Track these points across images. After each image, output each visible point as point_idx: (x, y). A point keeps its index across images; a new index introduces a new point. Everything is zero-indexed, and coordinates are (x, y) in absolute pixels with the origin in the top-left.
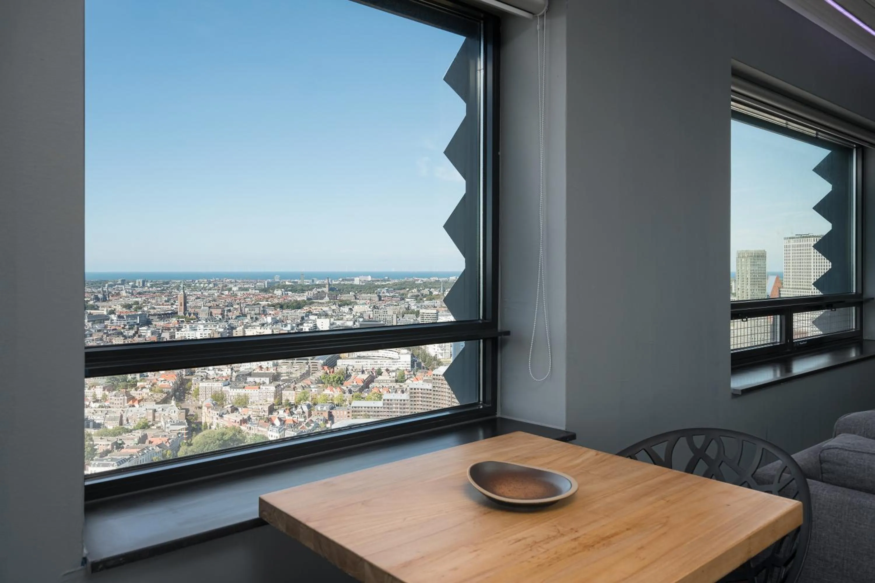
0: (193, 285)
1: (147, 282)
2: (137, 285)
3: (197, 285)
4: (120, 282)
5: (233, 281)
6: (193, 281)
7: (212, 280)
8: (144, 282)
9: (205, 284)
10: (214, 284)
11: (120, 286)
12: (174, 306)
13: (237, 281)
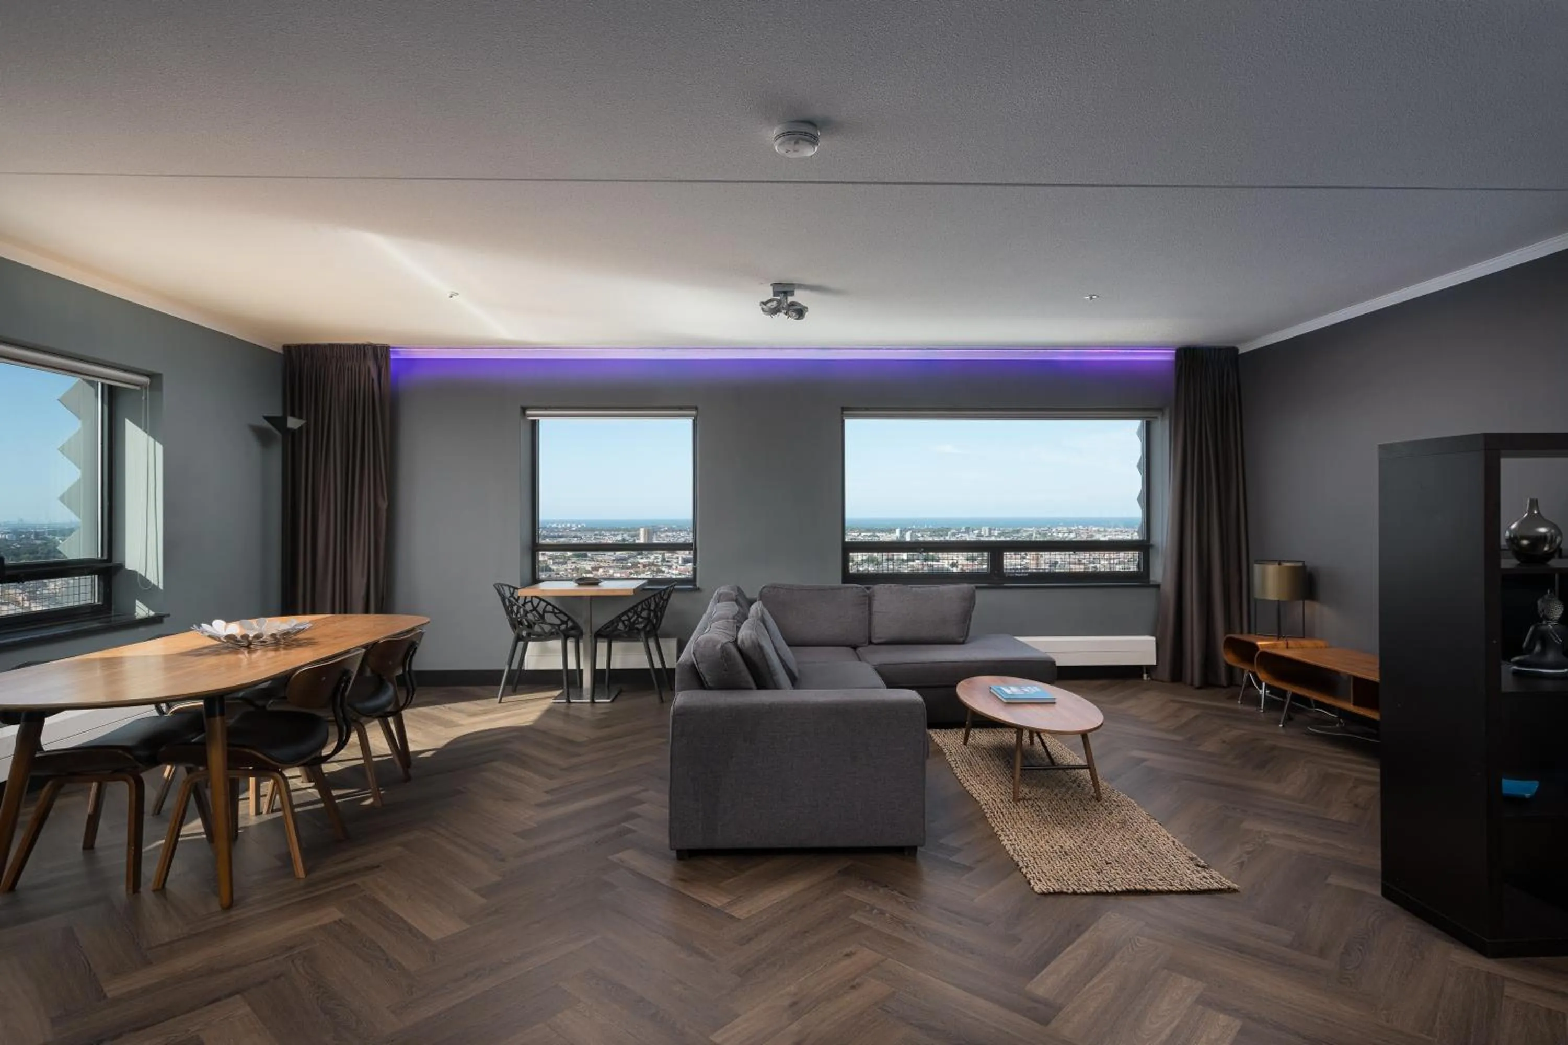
0: (1050, 534)
1: (995, 530)
2: (983, 533)
3: (1055, 534)
4: (963, 530)
5: (1102, 529)
6: (1049, 529)
7: (1073, 528)
8: (990, 530)
9: (1064, 533)
10: (1076, 534)
11: (963, 535)
12: (1026, 561)
13: (1107, 529)
